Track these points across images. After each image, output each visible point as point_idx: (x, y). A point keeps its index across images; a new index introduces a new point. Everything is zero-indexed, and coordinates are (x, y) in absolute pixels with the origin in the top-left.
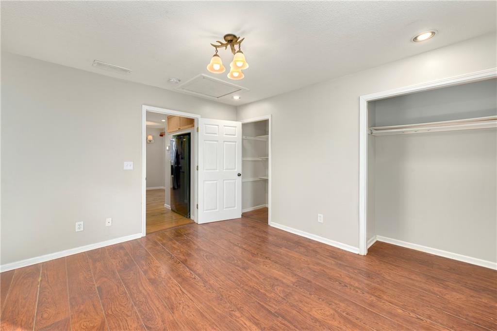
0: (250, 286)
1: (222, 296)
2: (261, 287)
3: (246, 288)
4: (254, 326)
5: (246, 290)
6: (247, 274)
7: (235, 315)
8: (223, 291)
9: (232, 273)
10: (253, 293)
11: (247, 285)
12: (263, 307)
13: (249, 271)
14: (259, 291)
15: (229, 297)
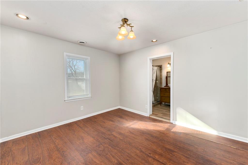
0: (116, 149)
1: (129, 144)
2: (110, 149)
3: (118, 149)
4: (115, 135)
5: (118, 147)
6: (118, 158)
7: (122, 138)
8: (130, 146)
9: (128, 158)
10: (115, 146)
11: (118, 150)
12: (111, 141)
13: (116, 162)
14: (112, 147)
15: (126, 144)
